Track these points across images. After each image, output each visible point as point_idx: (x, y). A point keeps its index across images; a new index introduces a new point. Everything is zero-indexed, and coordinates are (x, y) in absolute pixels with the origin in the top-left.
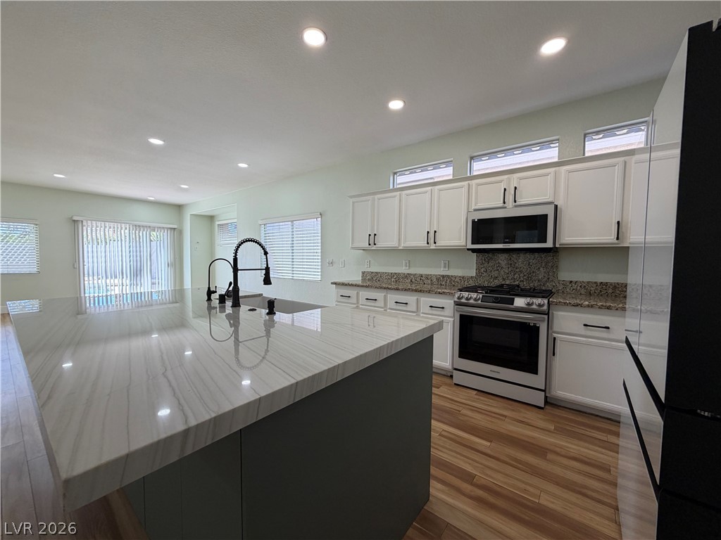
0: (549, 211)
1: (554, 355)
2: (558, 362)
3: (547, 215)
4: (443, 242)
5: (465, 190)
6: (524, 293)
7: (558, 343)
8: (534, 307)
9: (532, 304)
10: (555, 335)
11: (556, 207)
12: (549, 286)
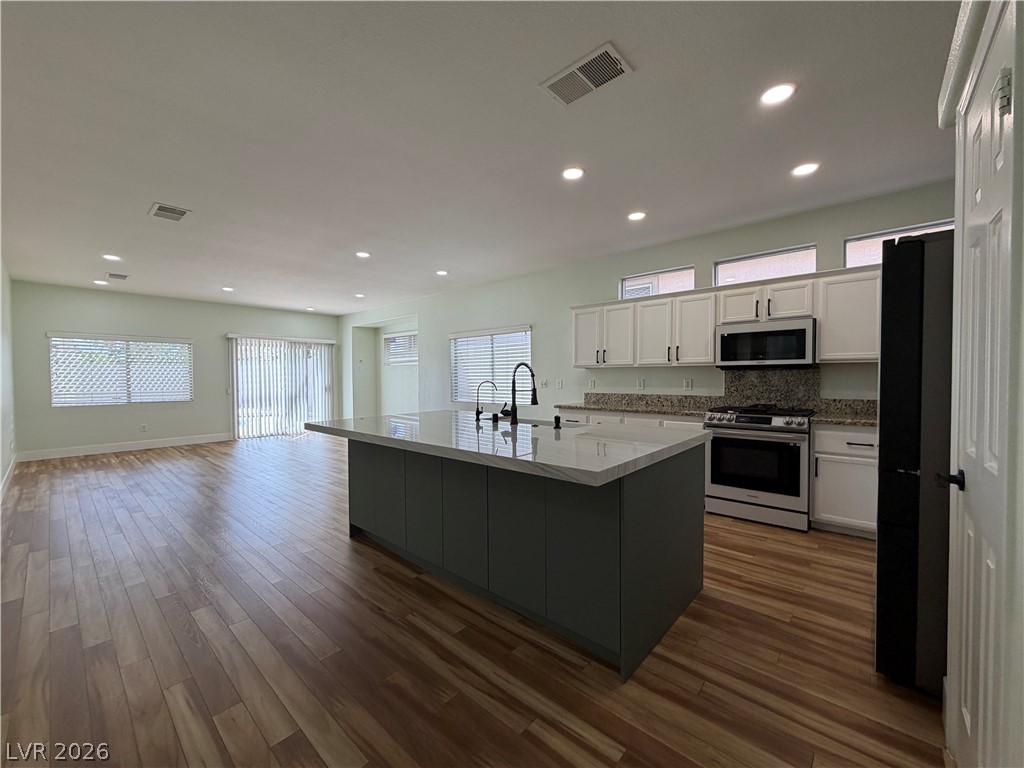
0: (808, 326)
1: (816, 475)
2: (821, 484)
3: (804, 330)
4: (687, 359)
5: (711, 303)
6: (781, 413)
7: (820, 462)
8: (794, 426)
9: (792, 423)
10: (817, 455)
11: (815, 320)
12: (810, 405)
